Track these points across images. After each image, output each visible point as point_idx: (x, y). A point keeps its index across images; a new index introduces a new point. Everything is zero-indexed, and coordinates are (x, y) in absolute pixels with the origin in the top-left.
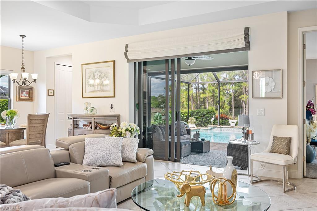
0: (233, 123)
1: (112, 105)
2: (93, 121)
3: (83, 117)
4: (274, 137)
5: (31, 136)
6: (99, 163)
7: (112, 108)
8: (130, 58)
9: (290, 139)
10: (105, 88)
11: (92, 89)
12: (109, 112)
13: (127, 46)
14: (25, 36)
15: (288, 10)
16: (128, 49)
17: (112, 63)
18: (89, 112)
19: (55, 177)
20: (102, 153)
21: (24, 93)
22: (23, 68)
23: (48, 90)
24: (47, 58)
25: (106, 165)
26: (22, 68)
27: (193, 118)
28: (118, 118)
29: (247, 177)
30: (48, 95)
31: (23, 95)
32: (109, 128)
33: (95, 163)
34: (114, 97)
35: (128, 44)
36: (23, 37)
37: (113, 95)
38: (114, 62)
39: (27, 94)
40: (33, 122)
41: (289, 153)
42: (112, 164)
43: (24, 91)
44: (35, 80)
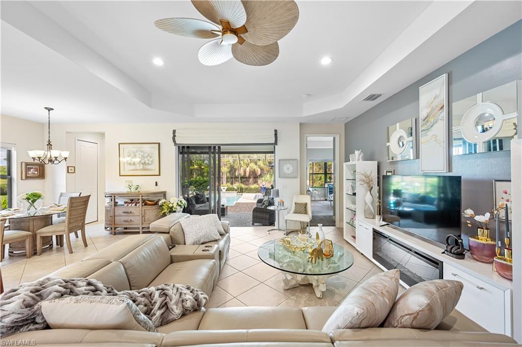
0: (224, 189)
1: (156, 183)
2: (140, 198)
3: (122, 195)
4: (295, 203)
5: (71, 221)
6: (202, 241)
7: (156, 185)
8: (177, 142)
9: (306, 204)
10: (148, 167)
11: (133, 167)
12: (153, 189)
13: (174, 132)
14: (52, 109)
15: (301, 122)
16: (176, 134)
17: (157, 145)
18: (133, 190)
19: (172, 262)
20: (203, 231)
21: (32, 170)
22: (49, 144)
23: (68, 167)
24: (67, 132)
25: (208, 241)
26: (47, 145)
27: (192, 186)
28: (164, 194)
29: (278, 231)
30: (68, 172)
31: (30, 172)
32: (156, 204)
33: (199, 241)
34: (159, 175)
35: (175, 130)
36: (50, 110)
37: (158, 174)
38: (159, 144)
39: (36, 171)
40: (74, 205)
41: (306, 213)
42: (213, 239)
43: (32, 168)
44: (66, 159)
